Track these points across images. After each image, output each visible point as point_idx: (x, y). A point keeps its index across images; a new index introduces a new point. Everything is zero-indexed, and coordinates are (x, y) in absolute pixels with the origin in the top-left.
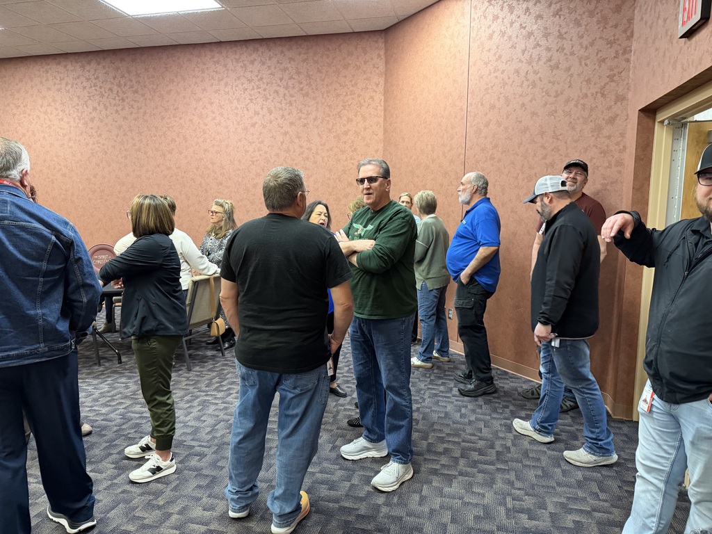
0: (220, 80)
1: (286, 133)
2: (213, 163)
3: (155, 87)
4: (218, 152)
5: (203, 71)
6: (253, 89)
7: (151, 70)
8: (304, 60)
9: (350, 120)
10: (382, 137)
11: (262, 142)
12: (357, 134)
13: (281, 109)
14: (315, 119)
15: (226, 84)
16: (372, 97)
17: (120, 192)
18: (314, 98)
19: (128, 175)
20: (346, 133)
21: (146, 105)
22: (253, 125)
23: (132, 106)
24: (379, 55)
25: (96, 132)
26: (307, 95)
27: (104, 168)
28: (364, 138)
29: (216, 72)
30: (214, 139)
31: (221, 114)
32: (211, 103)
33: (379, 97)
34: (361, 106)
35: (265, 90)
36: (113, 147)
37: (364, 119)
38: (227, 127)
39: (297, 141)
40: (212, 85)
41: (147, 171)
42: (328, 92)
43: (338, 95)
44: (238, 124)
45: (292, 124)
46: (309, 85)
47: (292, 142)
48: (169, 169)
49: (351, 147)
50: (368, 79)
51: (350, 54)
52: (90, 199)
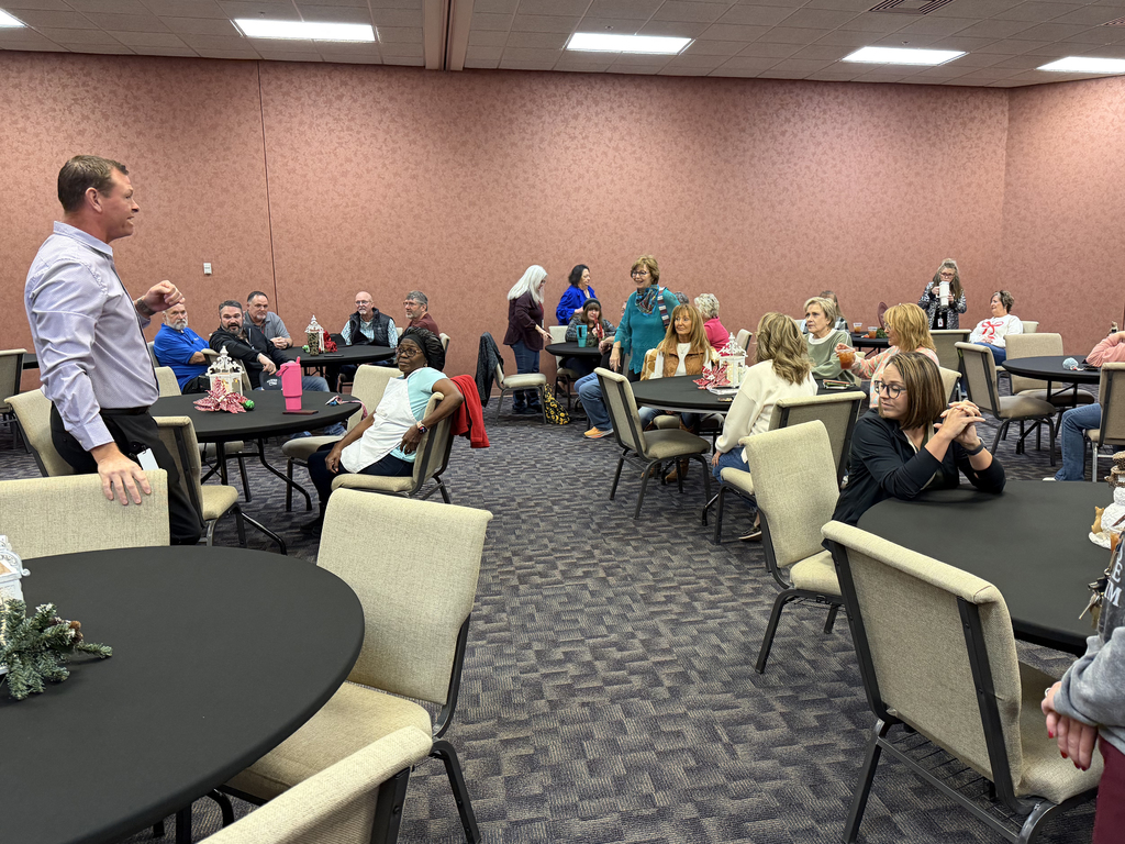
0: (843, 124)
1: (910, 184)
2: (830, 216)
3: (767, 126)
5: (825, 112)
6: (879, 136)
7: (763, 106)
8: (933, 110)
9: (974, 173)
10: (1002, 191)
11: (886, 193)
12: (979, 186)
13: (907, 158)
14: (941, 170)
15: (850, 129)
16: (995, 152)
17: (715, 251)
18: (941, 149)
19: (727, 229)
20: (969, 185)
21: (754, 147)
22: (877, 174)
23: (737, 147)
24: (1003, 112)
25: (688, 177)
26: (934, 145)
27: (695, 221)
28: (985, 191)
29: (840, 114)
30: (833, 188)
31: (843, 162)
32: (833, 149)
33: (1002, 152)
34: (984, 159)
35: (891, 137)
36: (709, 195)
37: (987, 172)
38: (848, 176)
39: (921, 191)
40: (834, 128)
41: (751, 225)
42: (955, 144)
43: (964, 148)
44: (861, 172)
45: (917, 174)
46: (937, 135)
47: (916, 192)
48: (777, 222)
49: (973, 199)
50: (992, 133)
51: (976, 107)
52: (674, 260)
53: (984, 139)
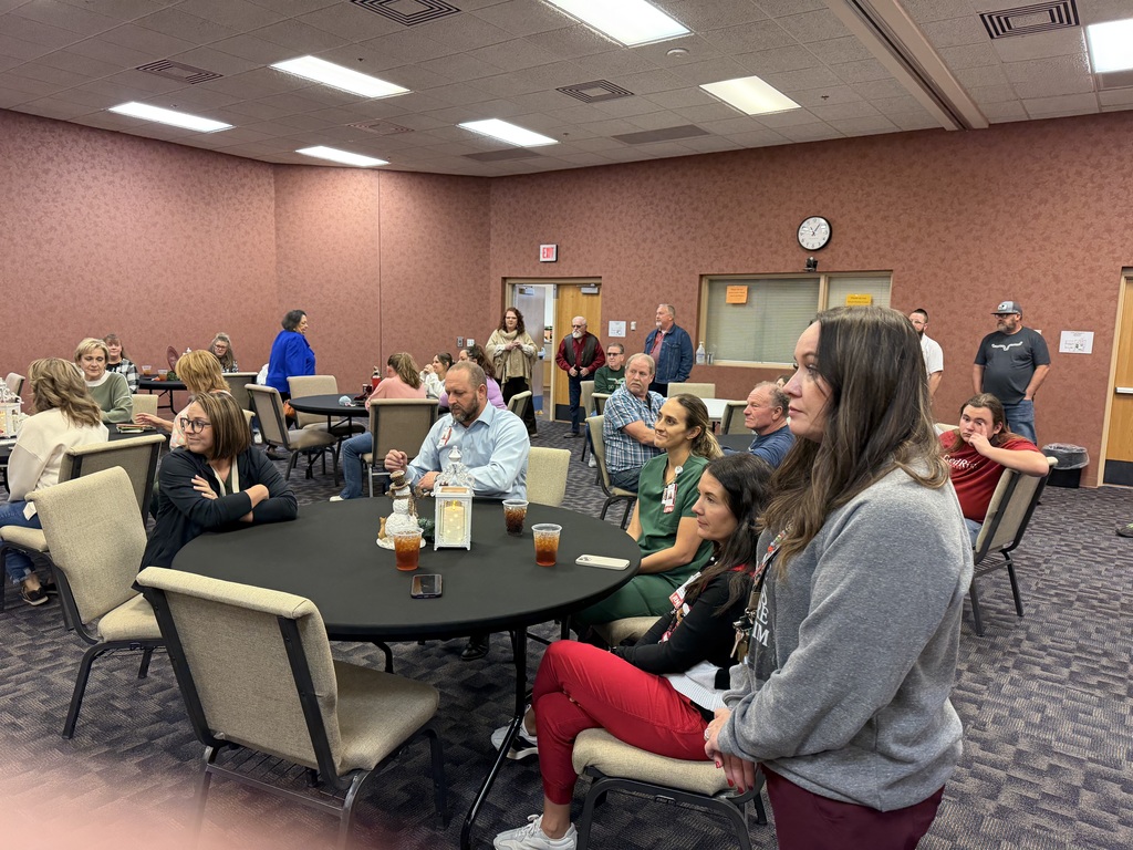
0: (114, 172)
1: (189, 237)
2: (107, 260)
3: (25, 161)
4: (113, 248)
5: (93, 157)
6: (153, 188)
7: (19, 140)
8: (207, 172)
9: (247, 233)
10: (274, 252)
11: (165, 243)
12: (254, 245)
13: (183, 213)
14: (217, 227)
16: (265, 217)
18: (216, 209)
20: (245, 243)
21: (10, 180)
22: (155, 225)
24: (269, 183)
26: (208, 204)
28: (259, 250)
29: (110, 162)
30: (108, 233)
31: (117, 208)
32: (104, 195)
33: (271, 218)
34: (256, 222)
35: (166, 192)
37: (259, 234)
38: (124, 223)
39: (200, 245)
40: (104, 175)
41: (14, 262)
42: (228, 205)
43: (237, 210)
44: (137, 221)
45: (195, 229)
46: (211, 195)
47: (195, 245)
48: (46, 261)
49: (249, 256)
50: (261, 201)
51: (246, 176)
53: (254, 204)
